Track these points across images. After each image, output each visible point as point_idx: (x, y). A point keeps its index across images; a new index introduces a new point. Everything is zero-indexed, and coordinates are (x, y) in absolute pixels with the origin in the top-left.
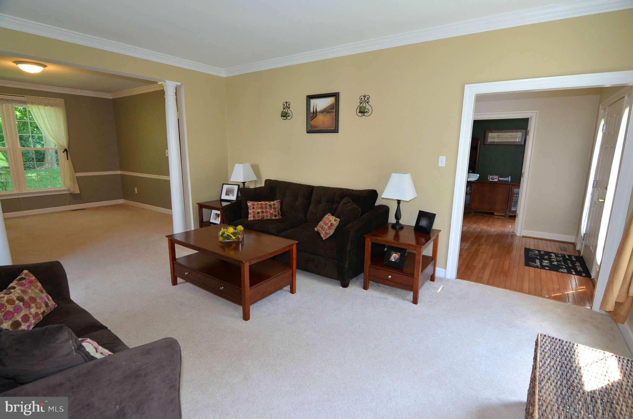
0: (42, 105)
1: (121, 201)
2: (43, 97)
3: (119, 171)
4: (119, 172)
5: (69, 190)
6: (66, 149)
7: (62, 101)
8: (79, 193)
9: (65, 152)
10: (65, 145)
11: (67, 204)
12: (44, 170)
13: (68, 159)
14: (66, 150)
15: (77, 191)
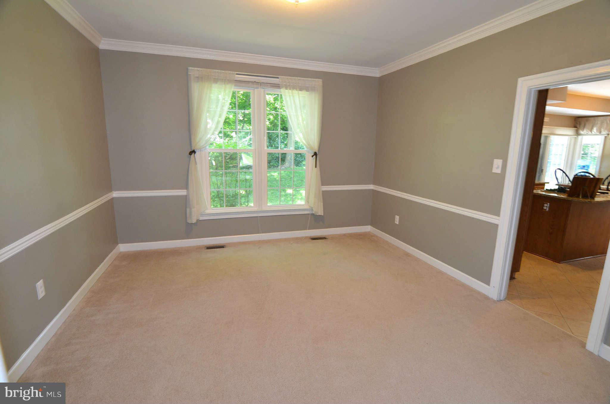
0: (297, 90)
1: (368, 229)
2: (299, 78)
3: (372, 185)
4: (371, 187)
5: (312, 210)
6: (316, 152)
7: (319, 82)
8: (323, 215)
9: (314, 156)
10: (316, 148)
11: (308, 228)
12: (284, 169)
13: (316, 167)
14: (315, 154)
15: (320, 212)
